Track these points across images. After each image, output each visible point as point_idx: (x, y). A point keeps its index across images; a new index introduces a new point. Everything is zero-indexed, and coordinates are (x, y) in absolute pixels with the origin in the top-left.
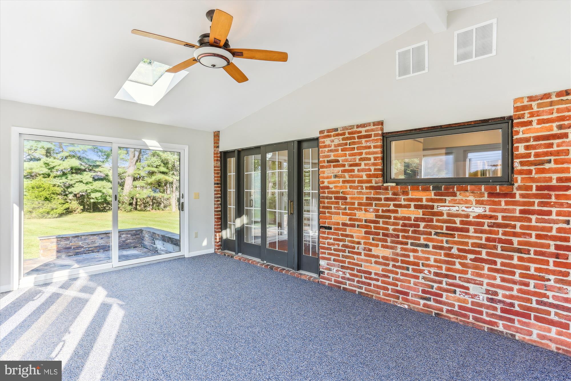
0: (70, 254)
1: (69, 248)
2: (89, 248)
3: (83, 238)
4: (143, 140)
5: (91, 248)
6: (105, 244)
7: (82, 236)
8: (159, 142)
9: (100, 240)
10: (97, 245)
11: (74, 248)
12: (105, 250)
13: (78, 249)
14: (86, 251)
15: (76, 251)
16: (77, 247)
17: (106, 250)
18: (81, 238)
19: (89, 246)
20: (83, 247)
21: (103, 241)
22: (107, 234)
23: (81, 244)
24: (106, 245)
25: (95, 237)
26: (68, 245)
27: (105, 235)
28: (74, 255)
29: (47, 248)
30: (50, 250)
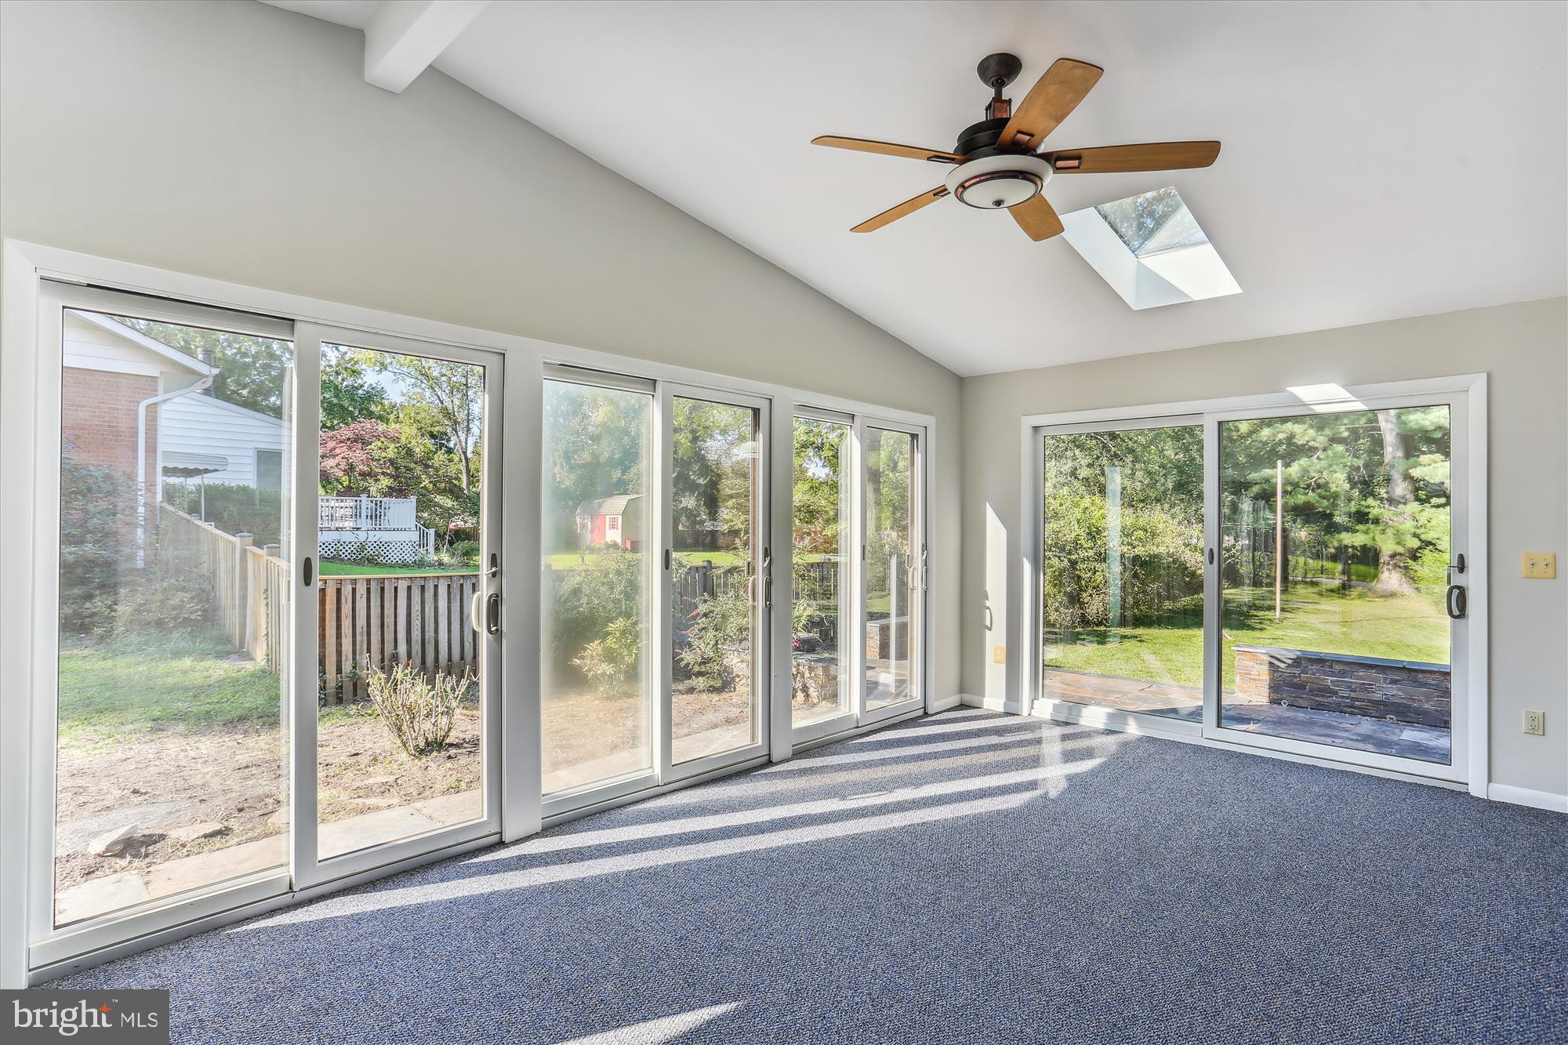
0: (1301, 702)
1: (1301, 687)
2: (1353, 699)
3: (1337, 667)
4: (1291, 389)
5: (1358, 700)
6: (1404, 702)
7: (1333, 661)
8: (1346, 386)
9: (1389, 686)
10: (1377, 697)
11: (1311, 690)
12: (1405, 719)
13: (1323, 696)
14: (1345, 706)
15: (1317, 699)
16: (1320, 690)
17: (1408, 719)
18: (1331, 667)
19: (1353, 695)
20: (1336, 693)
21: (1399, 690)
22: (1413, 674)
23: (1329, 684)
24: (1410, 706)
25: (1373, 673)
26: (1297, 677)
27: (1405, 675)
28: (1312, 709)
29: (1247, 674)
30: (1255, 679)
